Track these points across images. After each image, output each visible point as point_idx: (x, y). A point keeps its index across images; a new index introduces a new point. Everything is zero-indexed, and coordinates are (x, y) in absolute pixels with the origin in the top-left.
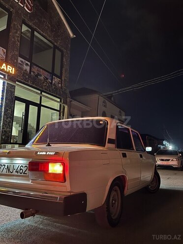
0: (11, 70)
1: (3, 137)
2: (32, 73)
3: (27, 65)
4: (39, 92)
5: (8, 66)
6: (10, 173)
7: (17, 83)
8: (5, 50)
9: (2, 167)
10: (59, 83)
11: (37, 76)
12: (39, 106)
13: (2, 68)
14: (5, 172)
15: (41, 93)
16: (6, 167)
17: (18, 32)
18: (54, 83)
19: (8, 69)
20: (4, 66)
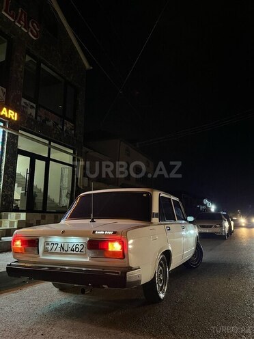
0: (13, 115)
1: (4, 203)
2: (38, 118)
3: (32, 107)
4: (47, 142)
5: (10, 111)
6: (65, 252)
7: (20, 131)
8: (5, 90)
9: (55, 246)
10: (71, 129)
11: (44, 121)
12: (47, 160)
13: (2, 114)
14: (58, 250)
15: (50, 143)
16: (59, 246)
17: (21, 66)
18: (66, 130)
19: (10, 114)
20: (4, 111)
